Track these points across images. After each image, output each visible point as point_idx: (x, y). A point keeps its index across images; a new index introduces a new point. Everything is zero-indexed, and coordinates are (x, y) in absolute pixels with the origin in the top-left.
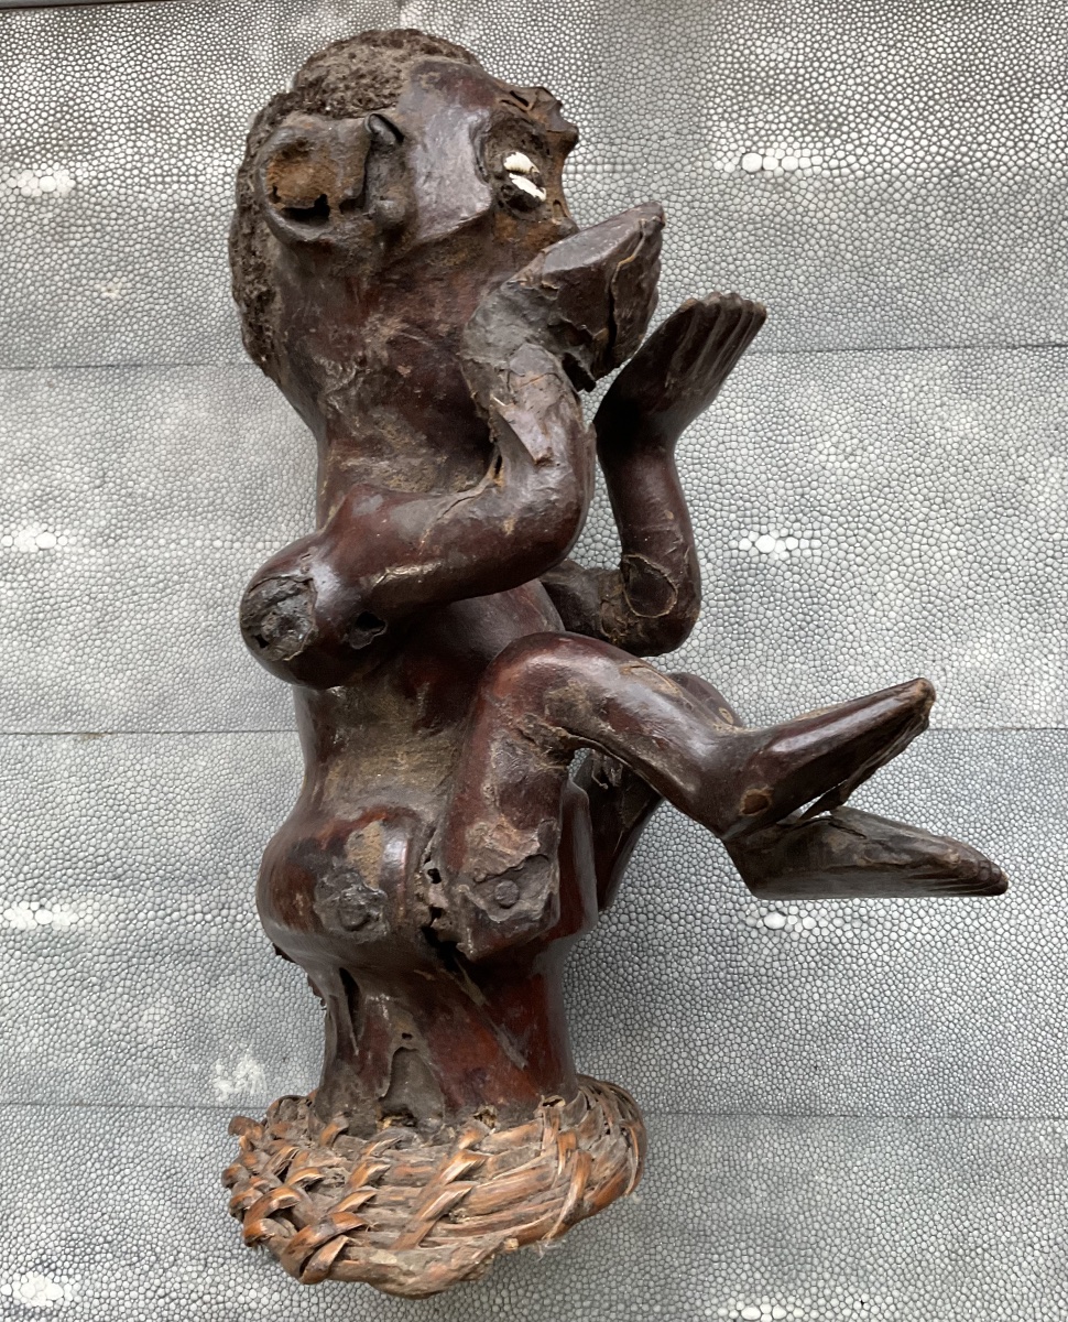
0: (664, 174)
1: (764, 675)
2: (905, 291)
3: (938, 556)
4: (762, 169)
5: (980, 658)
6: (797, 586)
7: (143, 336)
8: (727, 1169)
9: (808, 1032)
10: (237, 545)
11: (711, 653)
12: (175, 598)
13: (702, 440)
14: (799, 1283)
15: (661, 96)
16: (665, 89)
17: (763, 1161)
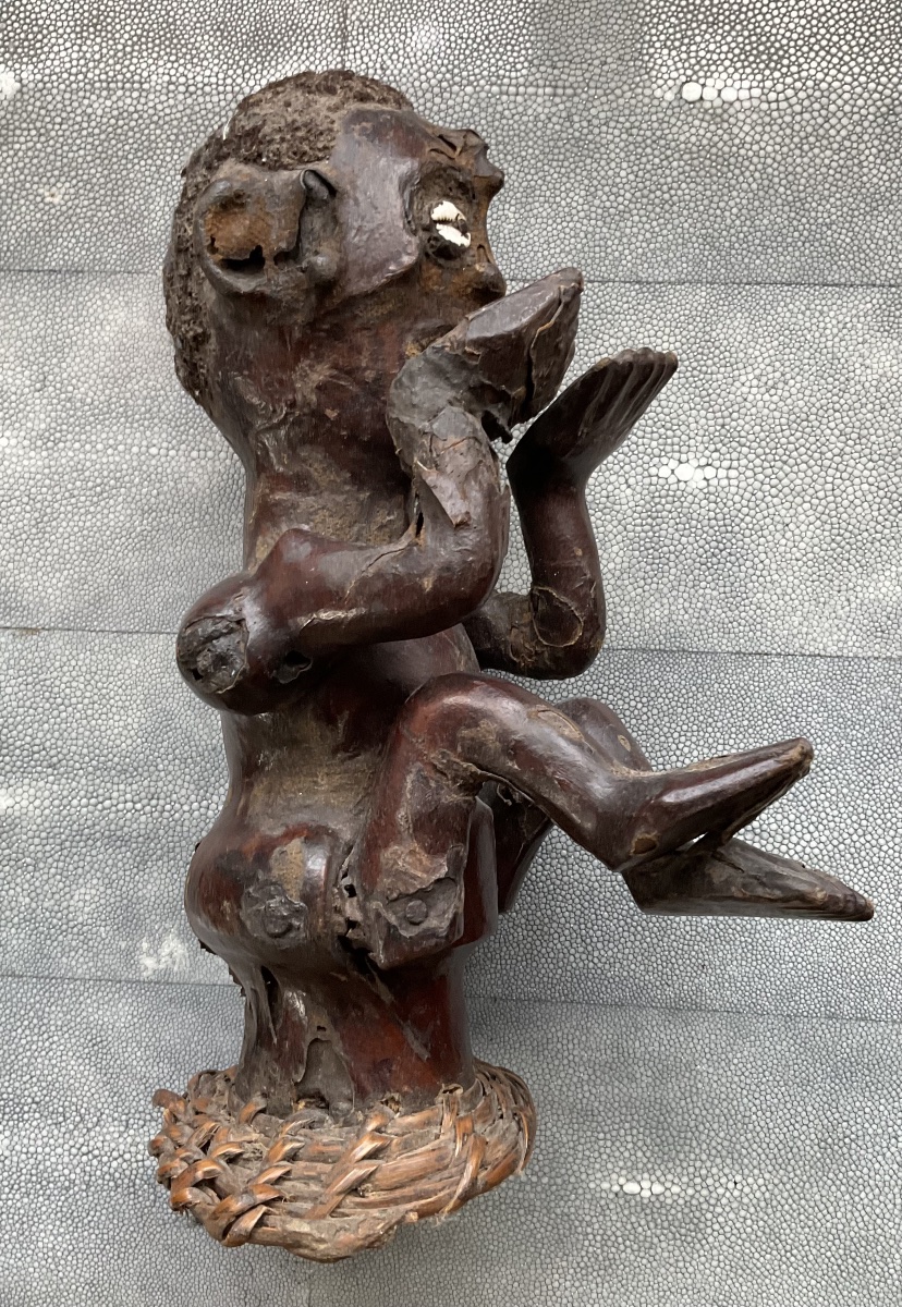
0: (604, 99)
1: (676, 598)
2: (834, 227)
3: (850, 490)
4: (701, 98)
5: (884, 590)
6: (712, 514)
7: (84, 242)
8: (615, 1055)
9: (698, 933)
10: (172, 453)
12: (112, 502)
14: (678, 1162)
15: (605, 20)
16: (609, 13)
17: (650, 1049)
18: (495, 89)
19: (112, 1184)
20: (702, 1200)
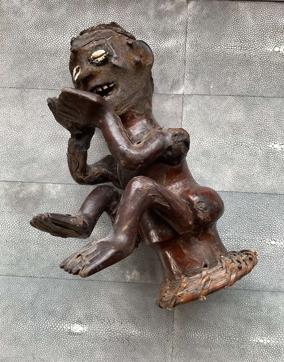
0: (254, 50)
1: (274, 180)
4: (279, 51)
8: (257, 304)
9: (280, 271)
11: (260, 173)
13: (261, 119)
14: (274, 334)
15: (254, 31)
16: (255, 29)
17: (267, 303)
18: (226, 47)
19: (117, 340)
20: (281, 344)
